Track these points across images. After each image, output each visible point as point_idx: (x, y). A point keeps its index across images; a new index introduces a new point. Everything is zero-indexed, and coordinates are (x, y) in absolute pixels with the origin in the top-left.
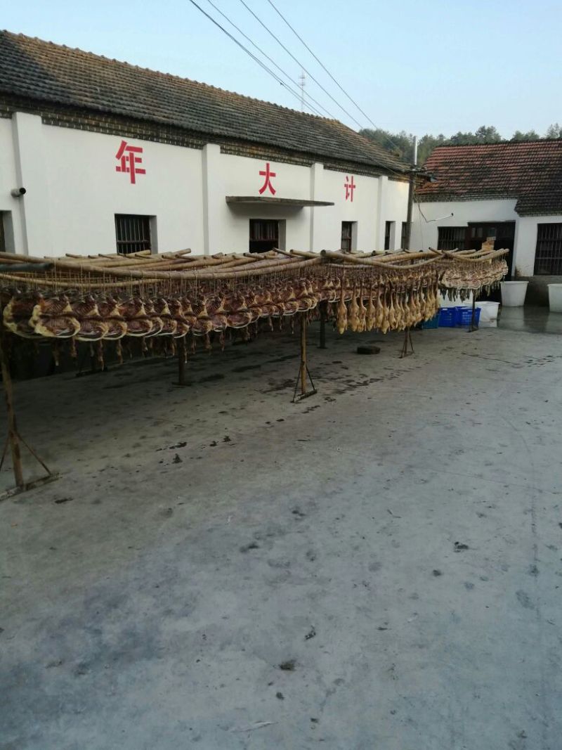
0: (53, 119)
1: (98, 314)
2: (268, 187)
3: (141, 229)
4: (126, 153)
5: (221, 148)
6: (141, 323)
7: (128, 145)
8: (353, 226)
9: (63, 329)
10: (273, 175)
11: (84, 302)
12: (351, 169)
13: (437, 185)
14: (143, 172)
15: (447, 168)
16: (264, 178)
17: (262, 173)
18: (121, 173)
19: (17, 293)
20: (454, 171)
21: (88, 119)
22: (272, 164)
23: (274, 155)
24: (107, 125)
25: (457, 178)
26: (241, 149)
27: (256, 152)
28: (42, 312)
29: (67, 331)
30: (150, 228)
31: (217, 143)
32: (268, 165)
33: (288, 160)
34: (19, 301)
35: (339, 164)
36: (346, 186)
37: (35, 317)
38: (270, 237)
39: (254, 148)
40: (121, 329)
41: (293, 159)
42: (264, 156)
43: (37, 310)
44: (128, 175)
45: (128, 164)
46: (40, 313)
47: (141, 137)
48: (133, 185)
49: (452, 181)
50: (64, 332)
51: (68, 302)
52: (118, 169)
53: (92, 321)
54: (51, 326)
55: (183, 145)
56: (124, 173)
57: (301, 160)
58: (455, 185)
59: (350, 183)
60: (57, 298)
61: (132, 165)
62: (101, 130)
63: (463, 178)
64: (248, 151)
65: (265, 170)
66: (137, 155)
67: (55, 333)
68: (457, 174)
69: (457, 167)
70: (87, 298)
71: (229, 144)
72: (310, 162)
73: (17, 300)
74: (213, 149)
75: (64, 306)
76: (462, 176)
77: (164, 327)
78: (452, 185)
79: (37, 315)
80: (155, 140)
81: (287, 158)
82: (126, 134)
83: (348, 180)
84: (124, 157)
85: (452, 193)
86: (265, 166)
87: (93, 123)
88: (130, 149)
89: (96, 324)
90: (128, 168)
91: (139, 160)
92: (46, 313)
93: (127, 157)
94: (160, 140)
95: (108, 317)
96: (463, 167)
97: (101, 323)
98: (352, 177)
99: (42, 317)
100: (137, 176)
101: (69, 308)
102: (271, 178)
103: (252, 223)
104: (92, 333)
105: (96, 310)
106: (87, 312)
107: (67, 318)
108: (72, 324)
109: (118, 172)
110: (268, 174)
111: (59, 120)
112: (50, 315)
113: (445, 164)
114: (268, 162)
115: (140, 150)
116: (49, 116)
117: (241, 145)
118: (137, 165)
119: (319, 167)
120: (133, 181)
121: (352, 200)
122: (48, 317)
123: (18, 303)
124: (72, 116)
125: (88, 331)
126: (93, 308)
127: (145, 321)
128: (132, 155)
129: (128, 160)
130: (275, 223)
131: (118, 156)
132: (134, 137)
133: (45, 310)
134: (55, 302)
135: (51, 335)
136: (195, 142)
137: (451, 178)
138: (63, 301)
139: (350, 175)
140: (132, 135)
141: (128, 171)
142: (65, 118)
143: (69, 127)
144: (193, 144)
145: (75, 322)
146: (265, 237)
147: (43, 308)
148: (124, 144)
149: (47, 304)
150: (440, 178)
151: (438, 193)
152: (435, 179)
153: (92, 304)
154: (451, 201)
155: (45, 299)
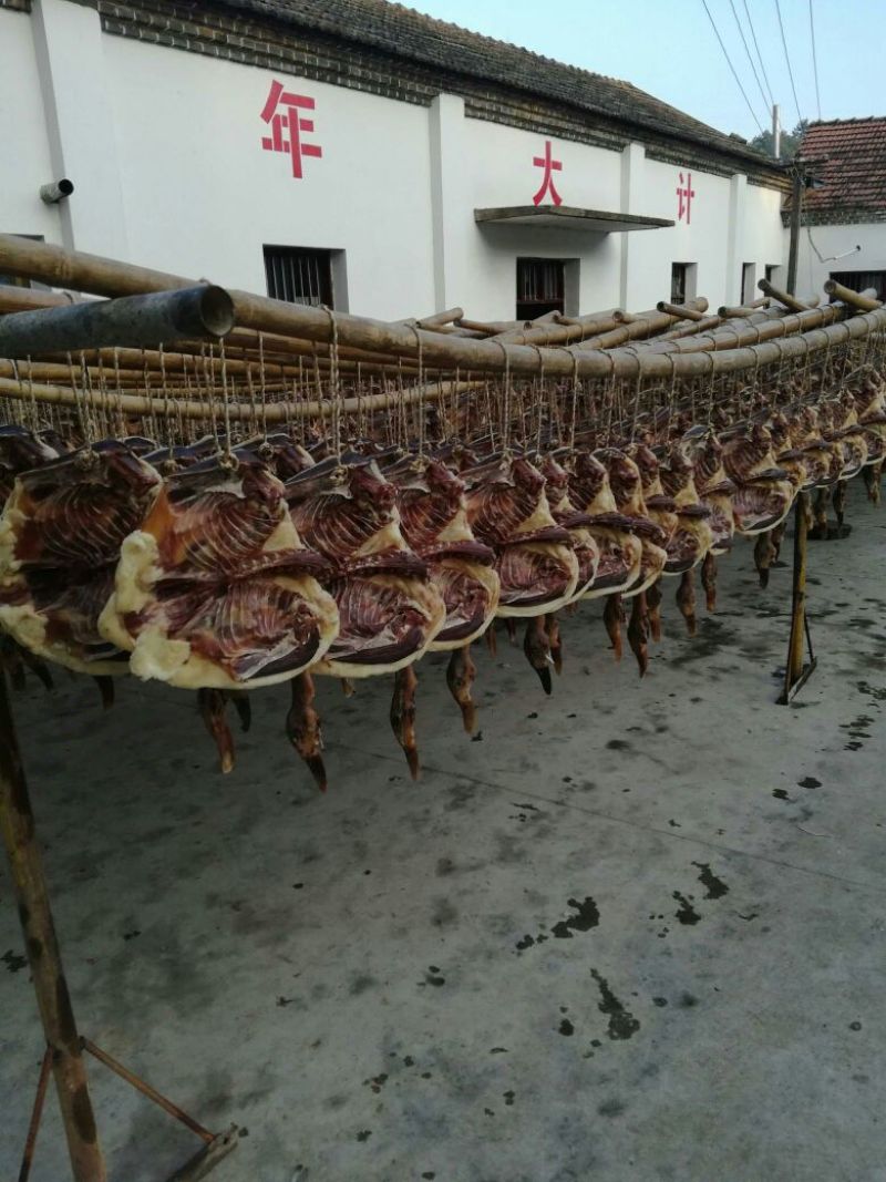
0: (124, 19)
1: (404, 548)
2: (548, 192)
3: (314, 278)
4: (282, 110)
5: (467, 105)
6: (539, 560)
7: (284, 90)
8: (688, 271)
9: (269, 643)
10: (557, 166)
11: (345, 492)
12: (688, 158)
13: (826, 194)
14: (315, 151)
15: (839, 162)
16: (542, 170)
17: (538, 162)
18: (273, 154)
19: (41, 461)
20: (853, 168)
21: (201, 24)
22: (555, 142)
23: (561, 124)
24: (241, 42)
25: (863, 180)
26: (502, 109)
27: (528, 116)
28: (167, 566)
29: (285, 648)
30: (333, 278)
31: (459, 93)
32: (548, 145)
33: (584, 135)
34: (49, 500)
35: (671, 149)
36: (679, 192)
37: (129, 592)
38: (549, 295)
39: (526, 106)
40: (477, 596)
41: (593, 133)
42: (543, 125)
43: (139, 556)
44: (287, 158)
45: (286, 134)
46: (157, 574)
47: (312, 73)
48: (297, 180)
49: (853, 186)
50: (273, 655)
51: (284, 504)
52: (267, 144)
53: (377, 581)
54: (209, 634)
55: (392, 97)
56: (279, 153)
57: (607, 136)
58: (862, 192)
59: (684, 187)
60: (235, 488)
61: (295, 136)
62: (230, 55)
63: (873, 179)
64: (515, 112)
65: (543, 156)
66: (303, 113)
67: (234, 670)
68: (860, 174)
69: (857, 161)
70: (357, 478)
71: (481, 95)
72: (622, 140)
73: (39, 494)
74: (451, 106)
75: (269, 525)
76: (872, 175)
77: (601, 565)
78: (856, 192)
79: (141, 585)
80: (339, 80)
81: (583, 130)
82: (282, 66)
83: (682, 181)
84: (277, 117)
85: (859, 207)
86: (544, 147)
87: (214, 34)
88: (289, 99)
89: (397, 591)
90: (287, 144)
91: (308, 126)
92: (184, 567)
93: (285, 118)
94: (349, 83)
95: (432, 550)
96: (869, 160)
97: (418, 587)
98: (689, 175)
99: (163, 590)
100: (305, 160)
101: (288, 536)
102: (554, 172)
103: (522, 265)
104: (384, 639)
105: (394, 531)
106: (360, 540)
107: (283, 583)
108: (303, 610)
109: (268, 152)
110: (548, 164)
111: (141, 24)
112: (202, 576)
113: (835, 156)
114: (549, 138)
115: (309, 103)
116: (117, 12)
117: (502, 99)
118: (305, 138)
119: (637, 150)
120: (298, 173)
121: (688, 222)
122: (193, 586)
123: (43, 511)
124: (167, 15)
125: (368, 632)
126: (385, 520)
127: (552, 552)
128: (293, 113)
129: (285, 125)
130: (558, 265)
131: (267, 115)
132: (298, 74)
133: (180, 556)
134: (228, 510)
135: (215, 678)
136: (418, 90)
137: (852, 180)
138: (262, 496)
139: (685, 171)
140: (294, 69)
141: (287, 150)
142: (152, 20)
143: (162, 44)
144: (412, 93)
145: (315, 597)
146: (540, 295)
147: (168, 542)
148: (277, 87)
149: (186, 520)
150: (830, 181)
151: (830, 209)
152: (821, 183)
153: (380, 500)
154: (856, 222)
155: (174, 496)
